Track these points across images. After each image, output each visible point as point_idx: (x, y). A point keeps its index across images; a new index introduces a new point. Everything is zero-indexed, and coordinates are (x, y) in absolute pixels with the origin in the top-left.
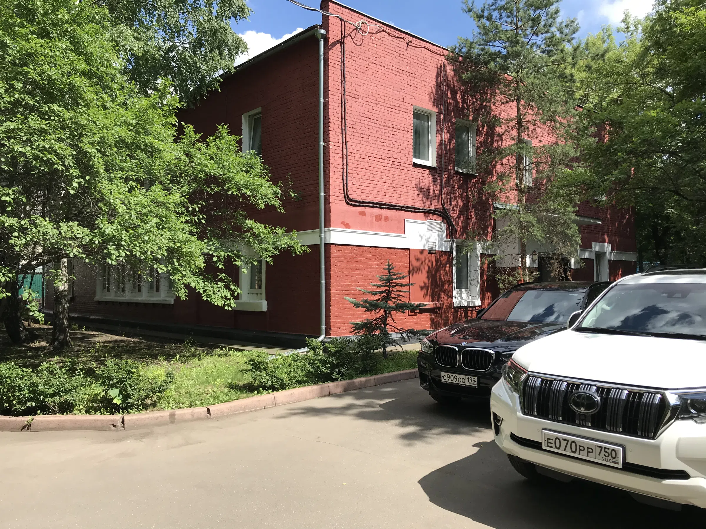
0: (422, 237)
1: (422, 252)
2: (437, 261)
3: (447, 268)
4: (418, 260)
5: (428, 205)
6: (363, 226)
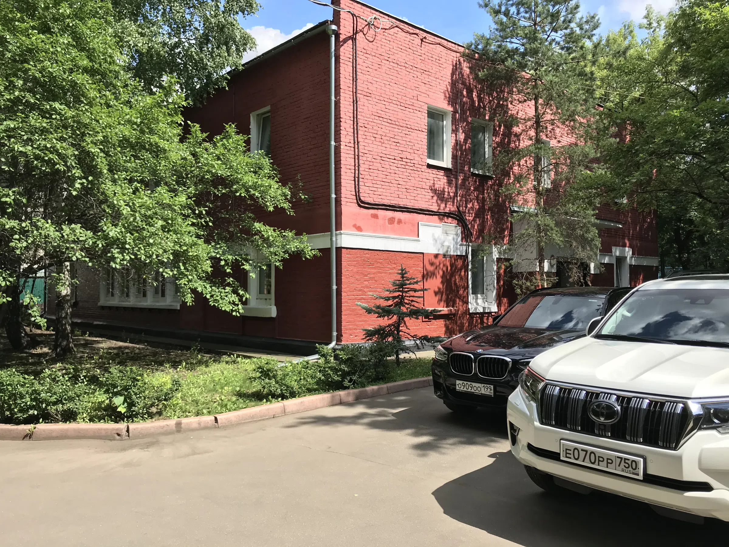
0: (436, 242)
1: (436, 256)
2: (451, 265)
3: (463, 273)
4: (432, 264)
5: (442, 207)
6: (375, 229)
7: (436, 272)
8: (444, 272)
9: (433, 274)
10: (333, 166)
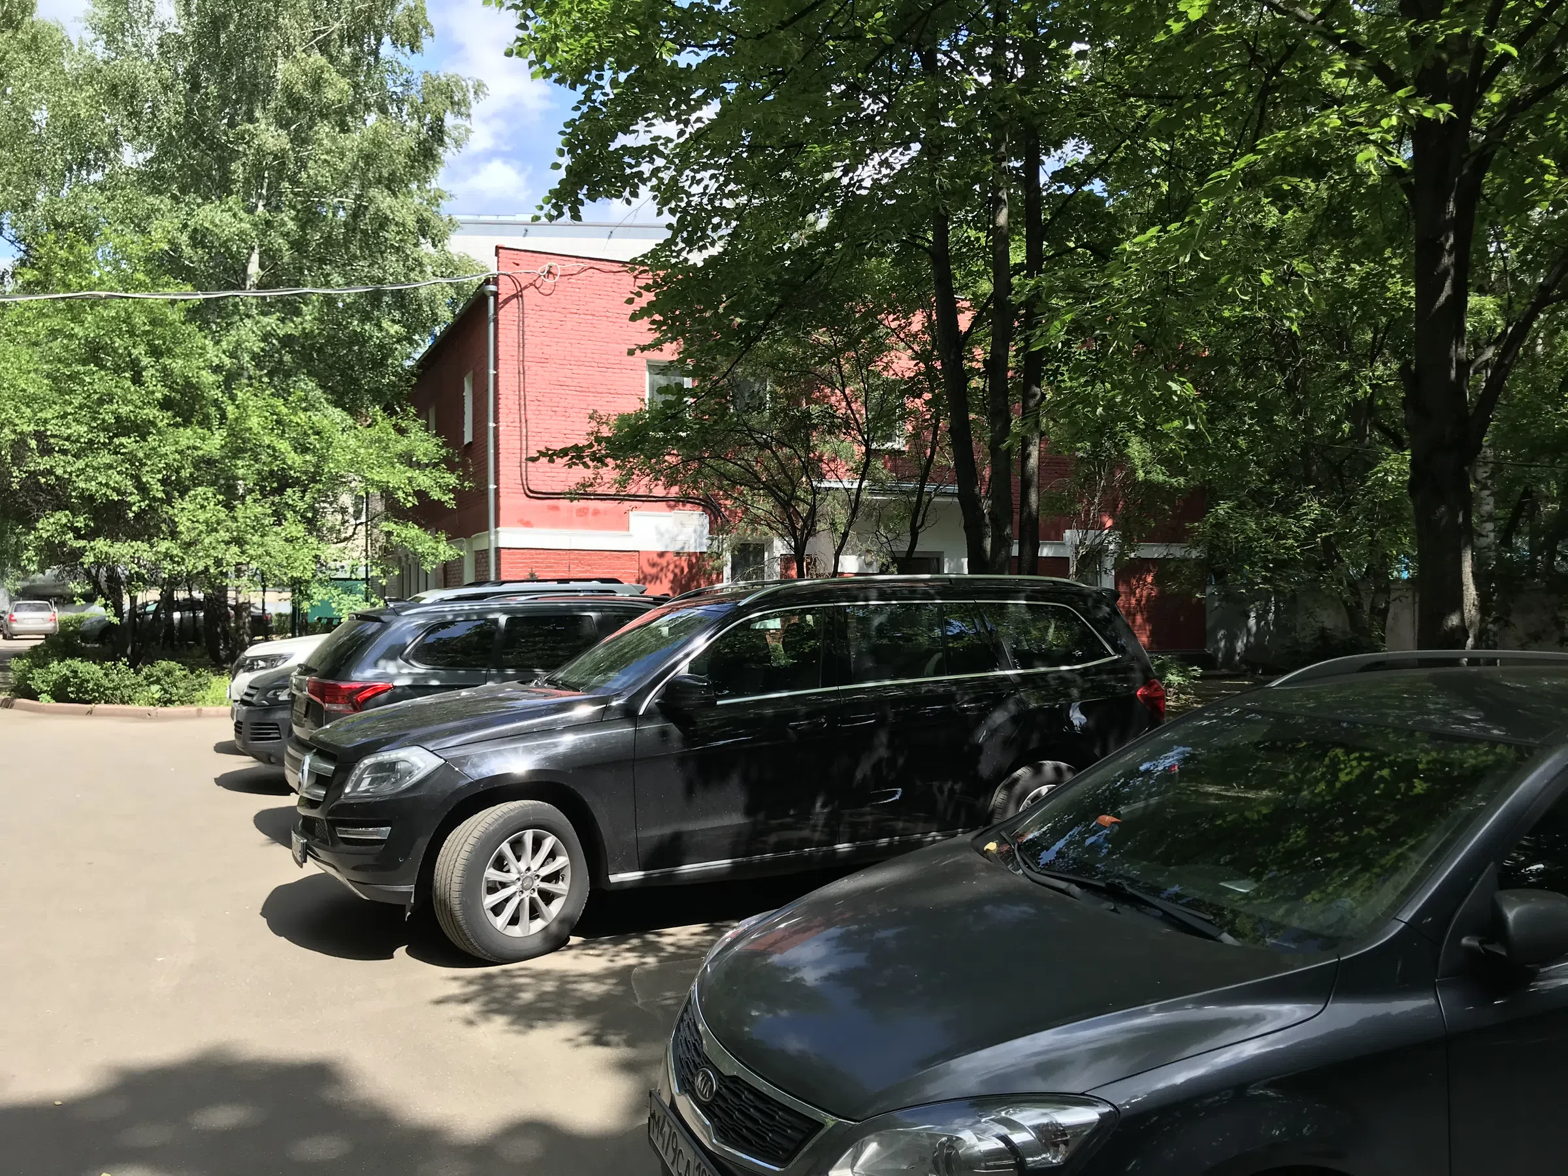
0: (661, 535)
1: (662, 555)
2: (691, 566)
3: (714, 576)
4: (654, 565)
5: (674, 490)
6: (555, 524)
7: (662, 575)
8: (675, 575)
9: (655, 578)
10: (491, 451)
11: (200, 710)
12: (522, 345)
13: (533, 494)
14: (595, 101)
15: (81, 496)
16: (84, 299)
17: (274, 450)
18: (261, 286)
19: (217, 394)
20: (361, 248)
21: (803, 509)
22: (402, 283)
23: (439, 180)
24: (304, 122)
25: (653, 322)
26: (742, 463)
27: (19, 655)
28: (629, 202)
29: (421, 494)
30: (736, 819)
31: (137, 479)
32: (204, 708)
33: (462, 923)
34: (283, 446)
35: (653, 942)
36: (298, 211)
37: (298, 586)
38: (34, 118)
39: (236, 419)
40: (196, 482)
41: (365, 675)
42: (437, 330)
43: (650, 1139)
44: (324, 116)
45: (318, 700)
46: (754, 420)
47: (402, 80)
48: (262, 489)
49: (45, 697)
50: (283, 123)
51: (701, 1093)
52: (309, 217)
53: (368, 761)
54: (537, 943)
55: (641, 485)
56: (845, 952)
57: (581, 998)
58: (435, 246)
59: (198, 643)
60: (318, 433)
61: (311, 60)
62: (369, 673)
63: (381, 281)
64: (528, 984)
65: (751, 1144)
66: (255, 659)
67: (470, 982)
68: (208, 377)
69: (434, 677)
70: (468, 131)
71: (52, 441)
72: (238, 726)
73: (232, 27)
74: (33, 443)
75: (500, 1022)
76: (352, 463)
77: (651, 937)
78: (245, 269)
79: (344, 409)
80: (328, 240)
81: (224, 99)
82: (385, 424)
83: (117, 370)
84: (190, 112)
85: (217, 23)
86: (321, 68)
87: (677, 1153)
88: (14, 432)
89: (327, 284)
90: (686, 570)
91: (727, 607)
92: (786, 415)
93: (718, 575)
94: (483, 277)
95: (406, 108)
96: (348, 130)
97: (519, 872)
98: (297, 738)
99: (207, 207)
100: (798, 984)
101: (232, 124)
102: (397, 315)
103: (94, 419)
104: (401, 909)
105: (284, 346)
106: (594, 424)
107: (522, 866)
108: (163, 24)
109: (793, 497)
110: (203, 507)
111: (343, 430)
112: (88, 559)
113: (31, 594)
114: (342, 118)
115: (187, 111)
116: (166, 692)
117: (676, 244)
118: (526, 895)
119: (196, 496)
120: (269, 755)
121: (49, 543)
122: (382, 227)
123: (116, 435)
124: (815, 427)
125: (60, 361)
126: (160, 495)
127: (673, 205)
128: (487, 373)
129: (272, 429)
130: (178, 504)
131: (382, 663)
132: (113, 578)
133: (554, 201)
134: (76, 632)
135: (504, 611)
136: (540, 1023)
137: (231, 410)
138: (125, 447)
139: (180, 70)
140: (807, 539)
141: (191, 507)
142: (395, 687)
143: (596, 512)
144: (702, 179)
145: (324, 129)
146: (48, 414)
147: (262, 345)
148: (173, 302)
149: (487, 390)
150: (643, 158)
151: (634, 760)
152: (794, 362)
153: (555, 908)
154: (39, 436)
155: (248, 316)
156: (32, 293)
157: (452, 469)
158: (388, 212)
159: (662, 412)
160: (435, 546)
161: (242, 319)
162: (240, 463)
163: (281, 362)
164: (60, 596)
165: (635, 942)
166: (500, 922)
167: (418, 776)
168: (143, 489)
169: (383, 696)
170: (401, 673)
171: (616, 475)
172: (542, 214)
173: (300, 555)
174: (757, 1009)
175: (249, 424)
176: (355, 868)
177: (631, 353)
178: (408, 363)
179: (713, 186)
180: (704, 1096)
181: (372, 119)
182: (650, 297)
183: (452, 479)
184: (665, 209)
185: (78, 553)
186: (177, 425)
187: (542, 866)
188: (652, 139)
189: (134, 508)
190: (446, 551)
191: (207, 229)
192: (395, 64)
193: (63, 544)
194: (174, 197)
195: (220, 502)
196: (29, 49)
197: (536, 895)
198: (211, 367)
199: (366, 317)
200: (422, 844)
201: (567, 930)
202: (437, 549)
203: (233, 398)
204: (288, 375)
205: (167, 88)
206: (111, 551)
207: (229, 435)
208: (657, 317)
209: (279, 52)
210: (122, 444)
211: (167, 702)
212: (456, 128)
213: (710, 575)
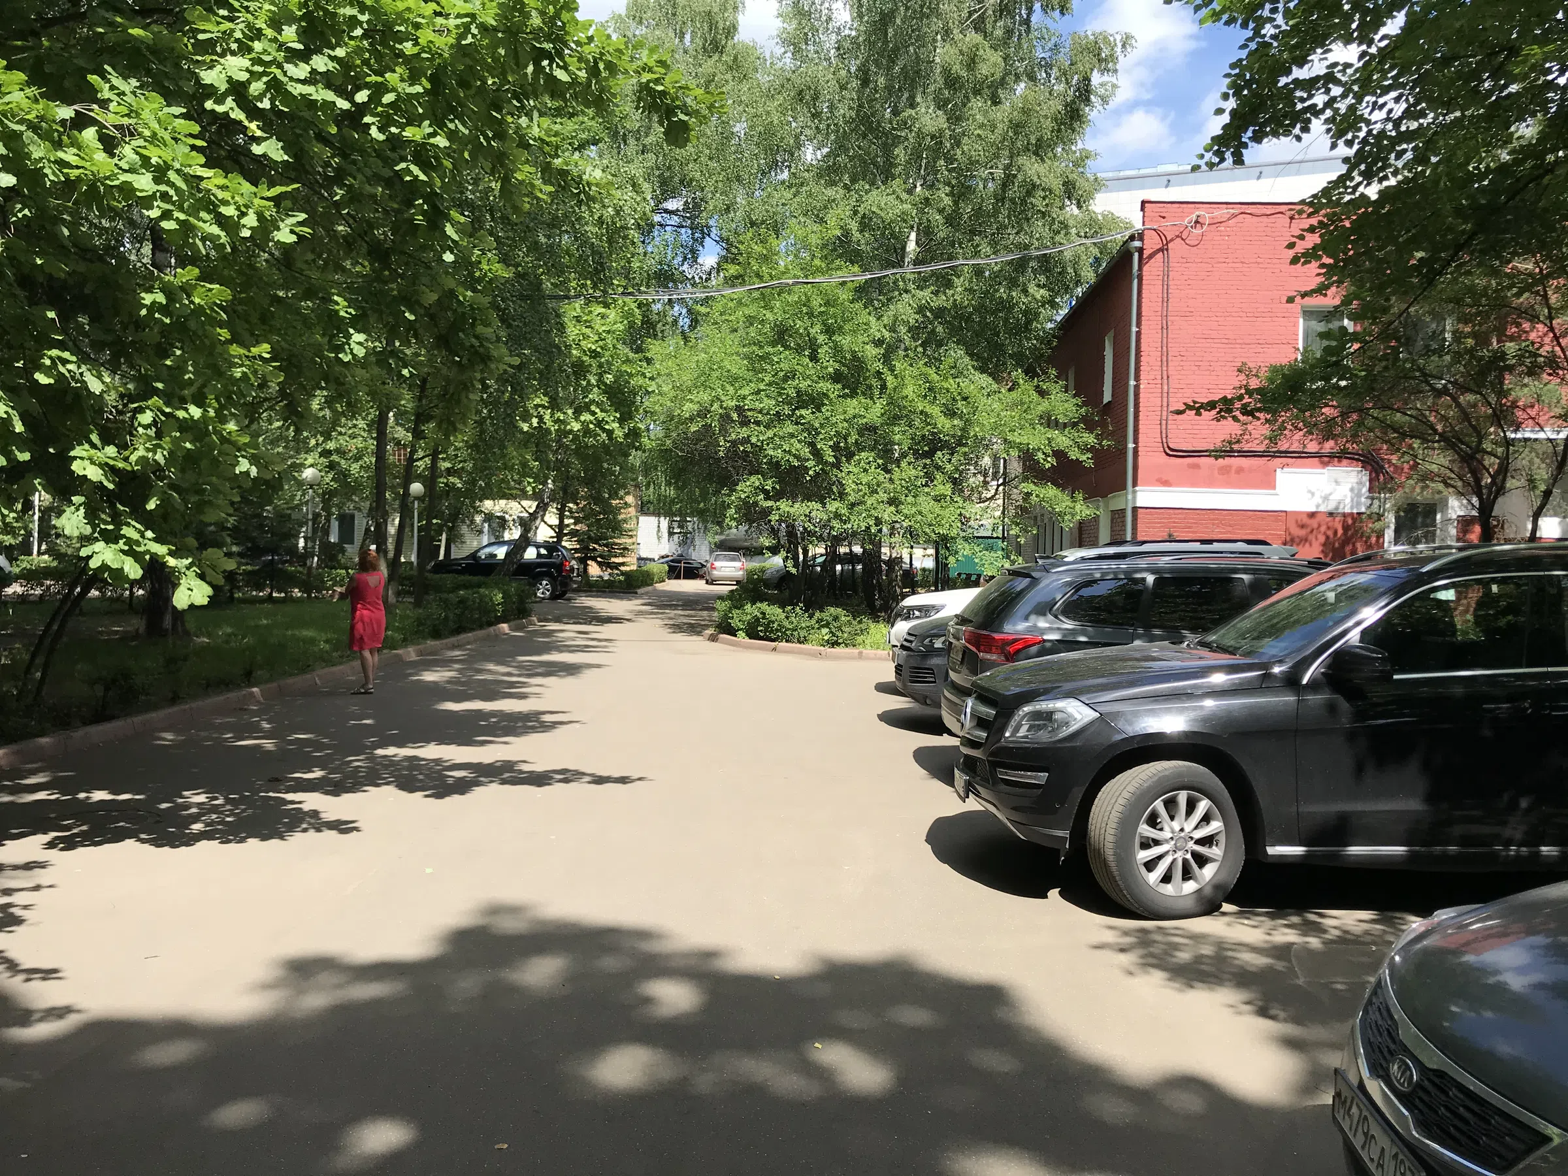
0: (1313, 494)
1: (1312, 515)
2: (1346, 528)
3: (1373, 540)
4: (1303, 526)
5: (1329, 446)
6: (1194, 483)
7: (1312, 537)
8: (1328, 538)
9: (1304, 540)
10: (1131, 410)
11: (860, 653)
12: (1166, 300)
13: (1172, 453)
14: (1265, 36)
15: (770, 463)
16: (772, 287)
17: (927, 415)
18: (917, 262)
19: (878, 365)
20: (1009, 217)
21: (1492, 463)
22: (1047, 247)
23: (1086, 141)
24: (959, 101)
25: (1323, 266)
26: (1414, 413)
27: (721, 598)
28: (1299, 138)
29: (1059, 454)
30: (1413, 805)
31: (812, 445)
32: (865, 651)
33: (1116, 873)
34: (935, 411)
35: (1314, 923)
36: (953, 187)
37: (942, 544)
38: (735, 130)
39: (895, 389)
40: (860, 447)
41: (1017, 627)
42: (1079, 291)
43: (1334, 1118)
44: (977, 92)
45: (974, 649)
46: (1433, 364)
47: (1050, 45)
48: (916, 452)
49: (741, 634)
50: (941, 104)
51: (1398, 1081)
52: (961, 193)
53: (1027, 709)
54: (1189, 904)
55: (1293, 440)
56: (1556, 962)
57: (1242, 967)
58: (1079, 207)
59: (855, 592)
60: (965, 399)
61: (967, 39)
62: (1021, 626)
63: (1027, 247)
64: (1185, 945)
65: (1461, 1145)
66: (911, 609)
67: (1126, 933)
68: (871, 351)
69: (1084, 633)
70: (1114, 86)
71: (749, 413)
72: (898, 669)
73: (898, 21)
74: (735, 416)
75: (1158, 976)
76: (995, 427)
77: (1312, 917)
78: (904, 248)
79: (990, 375)
80: (978, 212)
81: (889, 88)
82: (1026, 388)
83: (799, 350)
84: (861, 106)
85: (886, 19)
86: (977, 46)
87: (1369, 1138)
88: (721, 407)
89: (976, 254)
90: (1340, 532)
91: (1400, 572)
92: (1472, 357)
93: (1378, 538)
94: (1127, 234)
95: (1055, 72)
96: (1000, 103)
97: (1173, 832)
98: (952, 681)
99: (875, 192)
100: (1501, 988)
101: (896, 112)
102: (1042, 279)
103: (780, 394)
104: (1056, 853)
105: (936, 318)
106: (1242, 377)
107: (1176, 825)
108: (839, 29)
109: (1479, 449)
110: (865, 470)
111: (989, 395)
112: (774, 518)
113: (726, 547)
114: (994, 91)
115: (859, 106)
116: (834, 635)
117: (1352, 179)
118: (1179, 855)
119: (859, 461)
120: (926, 697)
121: (745, 502)
122: (1029, 193)
123: (797, 408)
124: (1511, 369)
125: (755, 344)
126: (832, 460)
127: (1349, 136)
128: (1130, 330)
129: (925, 396)
130: (846, 467)
131: (1033, 617)
132: (791, 533)
133: (1216, 148)
134: (760, 580)
135: (1153, 571)
136: (1200, 985)
137: (890, 381)
138: (804, 418)
139: (853, 69)
140: (1496, 498)
141: (856, 470)
142: (1044, 641)
143: (1240, 470)
144: (1385, 104)
145: (977, 103)
146: (745, 391)
147: (917, 317)
148: (843, 284)
149: (1129, 348)
150: (1319, 89)
151: (1296, 731)
152: (1486, 295)
153: (1209, 871)
154: (739, 409)
155: (907, 291)
156: (733, 286)
157: (1090, 428)
158: (1035, 179)
159: (1322, 360)
160: (1072, 505)
161: (900, 294)
162: (896, 429)
163: (933, 331)
164: (747, 549)
165: (1295, 919)
166: (1153, 877)
167: (1074, 728)
168: (817, 454)
169: (1034, 649)
170: (1050, 628)
171: (1266, 430)
172: (1202, 163)
173: (946, 513)
174: (1456, 1005)
175: (905, 392)
176: (1015, 809)
177: (1291, 300)
178: (1050, 325)
179: (1399, 109)
180: (1402, 1085)
181: (1021, 88)
182: (1313, 239)
183: (1090, 439)
184: (1341, 142)
185: (767, 512)
186: (845, 396)
187: (1196, 828)
188: (1328, 67)
189: (811, 473)
190: (1082, 510)
191: (874, 212)
192: (1044, 30)
193: (756, 504)
194: (846, 187)
195: (879, 466)
196: (731, 68)
197: (1189, 856)
198: (874, 342)
199: (1013, 283)
200: (1078, 793)
201: (1221, 896)
202: (1074, 508)
203: (892, 369)
204: (940, 344)
205: (843, 87)
206: (792, 510)
207: (888, 404)
208: (1328, 261)
209: (939, 37)
210: (802, 416)
211: (835, 644)
212: (1102, 85)
213: (1369, 537)
